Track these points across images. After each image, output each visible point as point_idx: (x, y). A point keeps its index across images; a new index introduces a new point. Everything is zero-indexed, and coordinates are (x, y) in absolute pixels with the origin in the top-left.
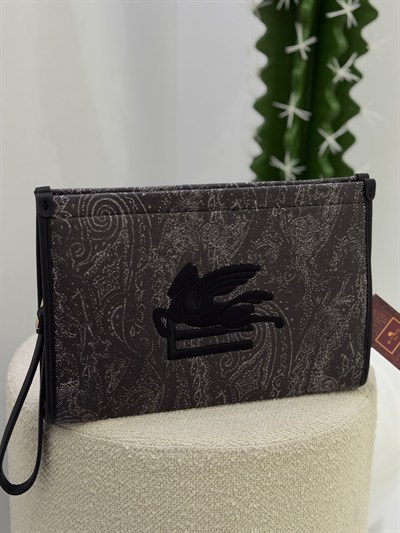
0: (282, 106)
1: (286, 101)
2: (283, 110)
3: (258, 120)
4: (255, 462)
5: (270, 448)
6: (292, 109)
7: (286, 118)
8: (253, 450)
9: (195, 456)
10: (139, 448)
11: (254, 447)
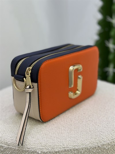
4: (105, 150)
5: (111, 143)
8: (103, 145)
9: (75, 152)
10: (46, 152)
11: (103, 143)
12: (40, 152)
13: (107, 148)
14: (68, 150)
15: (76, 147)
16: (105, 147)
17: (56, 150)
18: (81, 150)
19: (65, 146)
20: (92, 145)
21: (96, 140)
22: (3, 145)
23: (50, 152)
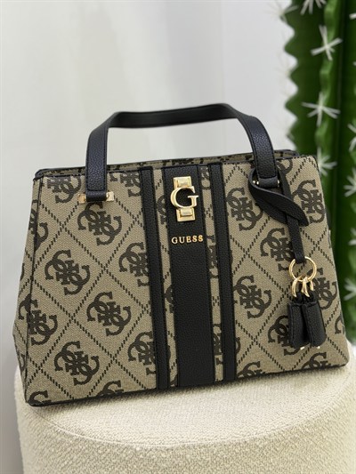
0: (311, 106)
1: (315, 101)
2: (313, 110)
3: (291, 119)
6: (321, 108)
7: (316, 116)
10: (149, 448)
11: (255, 436)
12: (138, 449)
13: (260, 446)
14: (189, 447)
15: (204, 442)
16: (258, 443)
17: (168, 446)
18: (213, 447)
19: (185, 439)
20: (234, 439)
21: (243, 430)
22: (72, 434)
23: (156, 450)
